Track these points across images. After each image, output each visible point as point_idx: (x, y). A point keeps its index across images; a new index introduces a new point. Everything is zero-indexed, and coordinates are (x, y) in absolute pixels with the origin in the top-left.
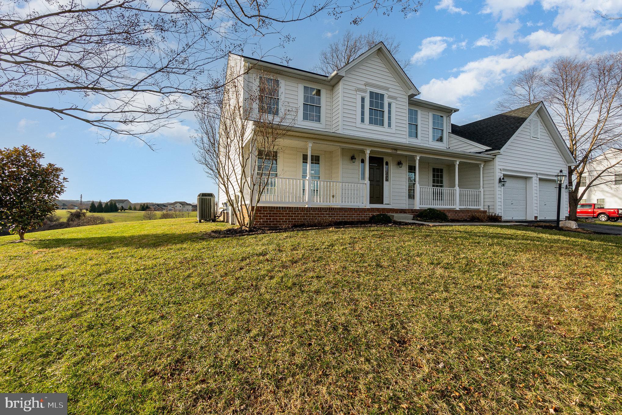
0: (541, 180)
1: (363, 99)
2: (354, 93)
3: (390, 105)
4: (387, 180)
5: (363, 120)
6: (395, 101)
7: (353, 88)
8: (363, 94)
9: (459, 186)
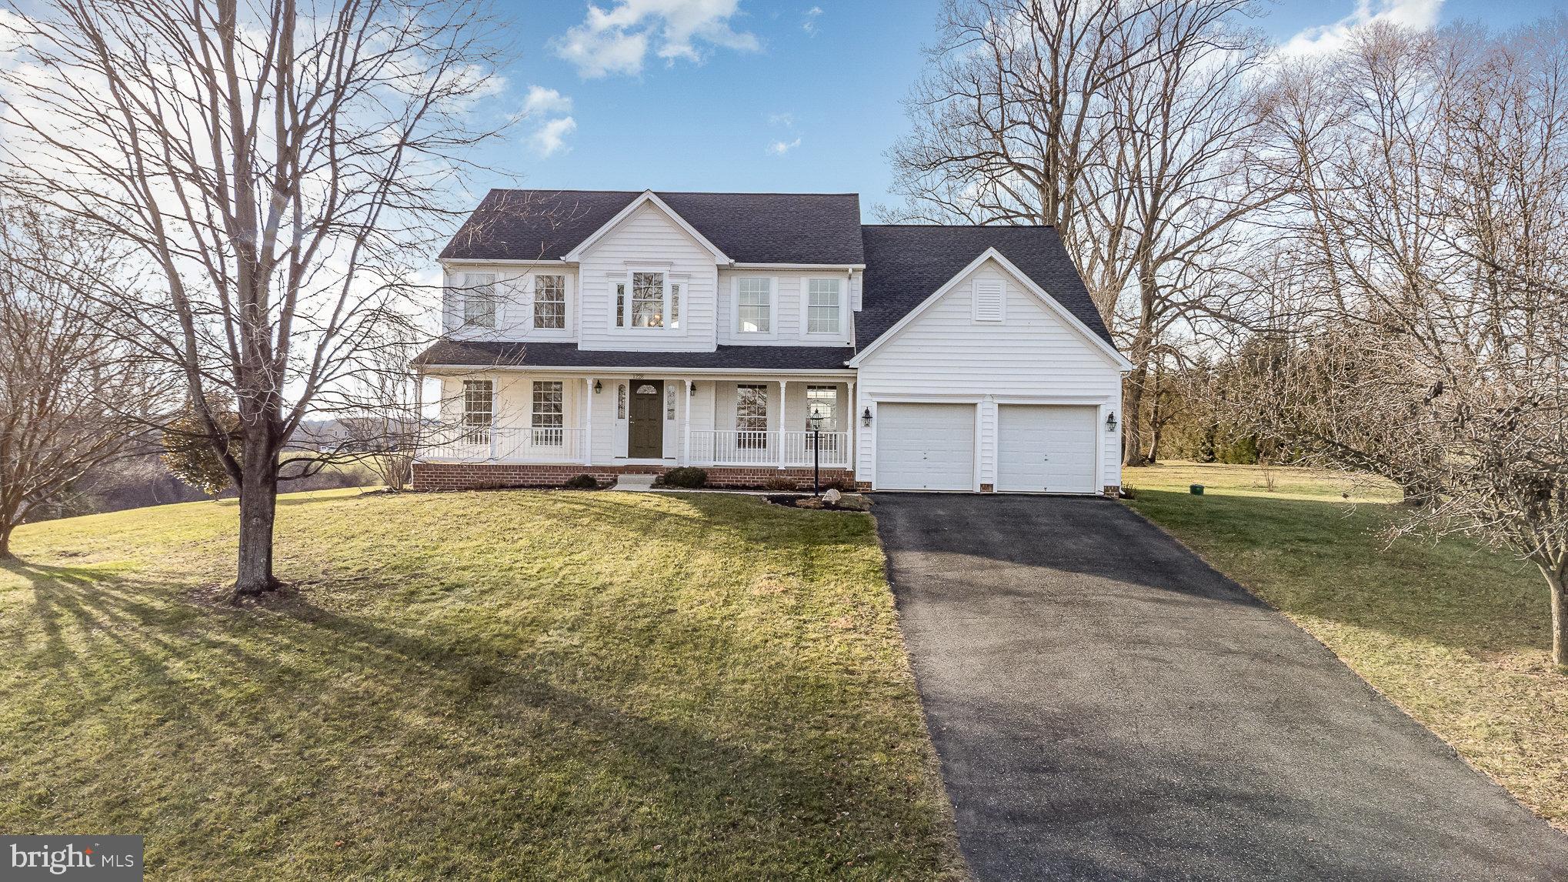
0: (1000, 405)
1: (621, 289)
2: (604, 280)
3: (675, 288)
4: (671, 418)
5: (620, 323)
6: (686, 281)
7: (603, 273)
8: (621, 281)
9: (786, 427)
